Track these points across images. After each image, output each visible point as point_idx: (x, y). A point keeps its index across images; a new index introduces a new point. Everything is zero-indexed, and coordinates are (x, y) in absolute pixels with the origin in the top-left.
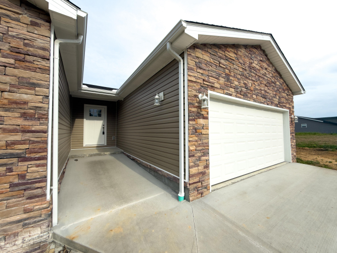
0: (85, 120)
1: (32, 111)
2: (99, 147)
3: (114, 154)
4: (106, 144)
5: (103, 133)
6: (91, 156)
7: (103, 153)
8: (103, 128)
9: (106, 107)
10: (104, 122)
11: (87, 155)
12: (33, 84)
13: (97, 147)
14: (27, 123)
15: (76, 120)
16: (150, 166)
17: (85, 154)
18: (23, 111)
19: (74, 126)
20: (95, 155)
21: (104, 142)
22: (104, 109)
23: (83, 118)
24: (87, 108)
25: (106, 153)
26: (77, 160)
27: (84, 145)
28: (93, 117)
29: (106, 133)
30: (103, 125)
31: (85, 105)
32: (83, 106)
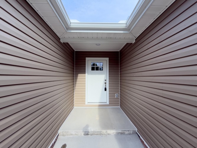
0: (86, 74)
4: (108, 103)
5: (106, 90)
8: (105, 83)
9: (107, 59)
10: (106, 76)
13: (100, 106)
15: (79, 75)
19: (78, 80)
21: (106, 100)
24: (89, 62)
27: (86, 103)
28: (95, 71)
29: (108, 89)
30: (105, 80)
31: (87, 59)
32: (85, 59)
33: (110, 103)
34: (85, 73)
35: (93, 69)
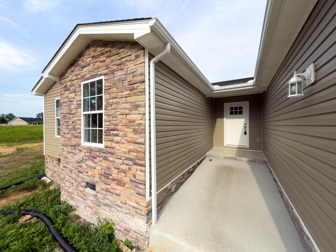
0: (225, 119)
1: (137, 127)
2: (240, 148)
3: (253, 161)
4: (248, 146)
5: (245, 133)
6: (226, 158)
7: (238, 158)
8: (245, 127)
9: (248, 102)
10: (246, 120)
11: (222, 157)
12: (137, 105)
13: (238, 148)
14: (136, 136)
15: (218, 119)
16: (292, 209)
17: (220, 155)
18: (133, 127)
19: (216, 126)
20: (230, 158)
21: (246, 143)
22: (246, 105)
23: (223, 117)
24: (227, 106)
25: (242, 159)
26: (211, 160)
27: (225, 145)
28: (234, 115)
29: (248, 133)
30: (245, 124)
31: (225, 104)
32: (223, 105)
33: (250, 147)
34: (223, 118)
35: (231, 113)
